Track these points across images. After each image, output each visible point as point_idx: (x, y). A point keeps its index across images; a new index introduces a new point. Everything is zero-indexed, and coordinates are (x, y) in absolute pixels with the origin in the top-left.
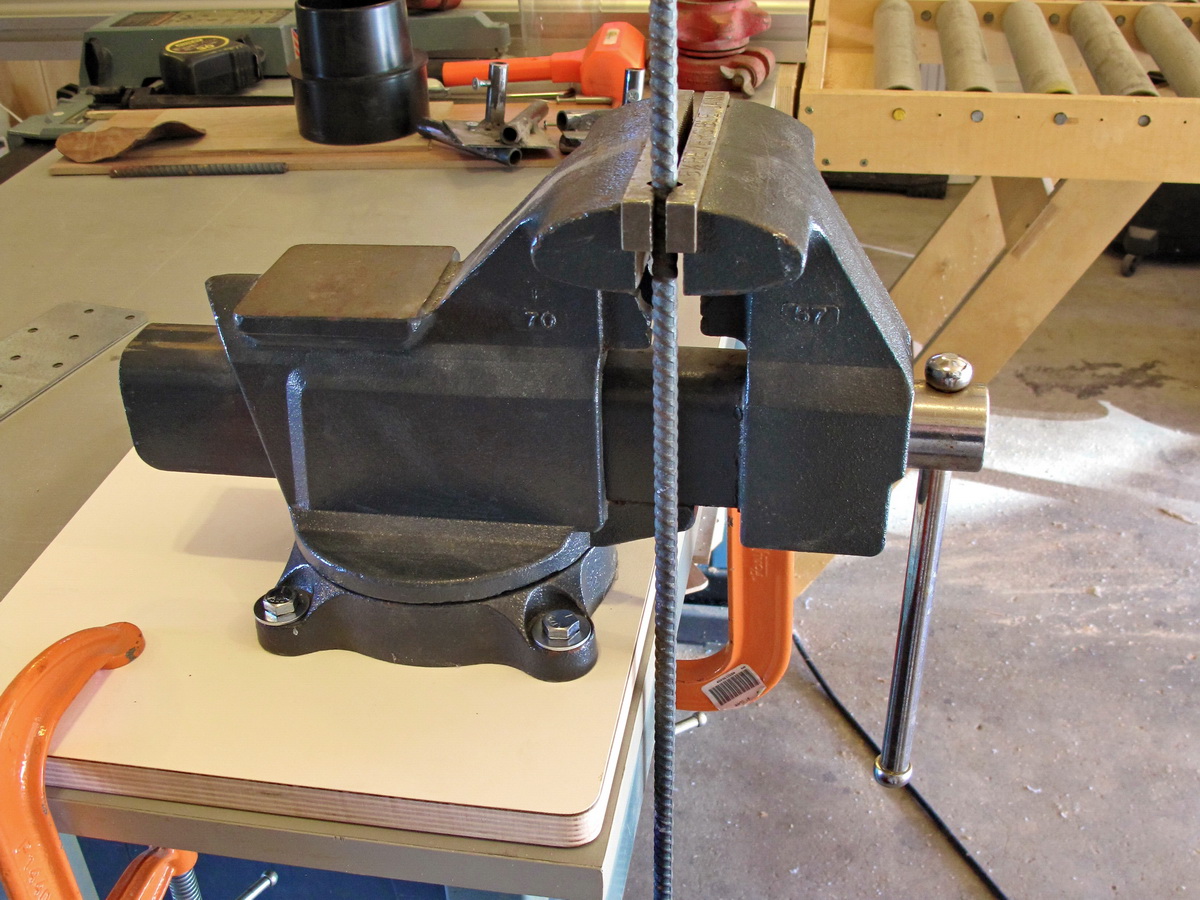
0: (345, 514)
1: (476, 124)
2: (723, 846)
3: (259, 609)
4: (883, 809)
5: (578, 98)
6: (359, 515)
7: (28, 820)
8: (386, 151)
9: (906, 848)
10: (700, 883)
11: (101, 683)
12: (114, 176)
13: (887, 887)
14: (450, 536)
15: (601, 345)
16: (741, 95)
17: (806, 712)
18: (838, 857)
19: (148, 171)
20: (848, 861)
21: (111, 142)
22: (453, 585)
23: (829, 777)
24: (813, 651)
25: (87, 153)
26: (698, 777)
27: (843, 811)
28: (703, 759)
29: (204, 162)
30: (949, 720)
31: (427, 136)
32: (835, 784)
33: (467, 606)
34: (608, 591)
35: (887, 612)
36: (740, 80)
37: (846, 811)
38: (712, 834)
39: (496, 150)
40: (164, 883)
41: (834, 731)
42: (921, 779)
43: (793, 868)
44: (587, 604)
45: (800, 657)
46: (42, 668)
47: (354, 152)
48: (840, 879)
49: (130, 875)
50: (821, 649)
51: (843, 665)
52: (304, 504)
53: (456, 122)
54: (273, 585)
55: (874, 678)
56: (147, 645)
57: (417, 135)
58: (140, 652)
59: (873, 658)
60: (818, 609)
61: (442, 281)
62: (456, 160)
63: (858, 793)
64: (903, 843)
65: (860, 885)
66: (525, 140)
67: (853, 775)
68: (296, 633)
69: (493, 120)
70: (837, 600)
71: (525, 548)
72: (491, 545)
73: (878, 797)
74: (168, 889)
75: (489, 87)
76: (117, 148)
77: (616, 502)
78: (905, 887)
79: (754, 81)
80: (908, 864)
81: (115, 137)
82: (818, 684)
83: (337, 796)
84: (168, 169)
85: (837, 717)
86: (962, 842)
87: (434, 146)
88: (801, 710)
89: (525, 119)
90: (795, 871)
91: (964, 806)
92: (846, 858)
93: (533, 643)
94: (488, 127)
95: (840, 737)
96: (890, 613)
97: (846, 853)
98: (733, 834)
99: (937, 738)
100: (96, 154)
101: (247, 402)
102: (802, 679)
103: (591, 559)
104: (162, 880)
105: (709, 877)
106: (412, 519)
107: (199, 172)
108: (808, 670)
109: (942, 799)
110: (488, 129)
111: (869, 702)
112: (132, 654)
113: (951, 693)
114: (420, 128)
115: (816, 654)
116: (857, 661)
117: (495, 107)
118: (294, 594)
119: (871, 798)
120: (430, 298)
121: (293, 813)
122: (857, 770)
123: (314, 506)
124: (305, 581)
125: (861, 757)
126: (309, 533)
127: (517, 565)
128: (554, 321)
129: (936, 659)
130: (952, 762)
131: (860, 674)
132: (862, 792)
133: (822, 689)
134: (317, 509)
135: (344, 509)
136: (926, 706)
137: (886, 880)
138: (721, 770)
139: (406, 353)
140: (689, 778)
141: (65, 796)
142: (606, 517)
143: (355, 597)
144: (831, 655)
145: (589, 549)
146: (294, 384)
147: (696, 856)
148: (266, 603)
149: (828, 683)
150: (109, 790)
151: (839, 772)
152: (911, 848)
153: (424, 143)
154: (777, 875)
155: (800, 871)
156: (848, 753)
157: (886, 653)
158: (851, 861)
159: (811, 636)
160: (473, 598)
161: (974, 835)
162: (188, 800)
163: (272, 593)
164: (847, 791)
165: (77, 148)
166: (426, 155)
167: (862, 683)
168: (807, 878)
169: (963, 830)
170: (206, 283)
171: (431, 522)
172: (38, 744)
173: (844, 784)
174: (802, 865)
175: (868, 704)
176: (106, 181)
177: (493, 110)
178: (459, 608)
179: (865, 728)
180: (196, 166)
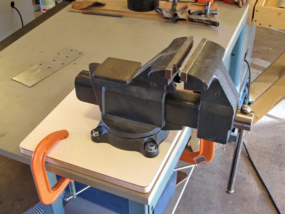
0: (112, 115)
1: (169, 11)
2: (213, 192)
3: (92, 133)
4: (257, 190)
5: (197, 4)
6: (114, 116)
7: (41, 168)
8: (146, 14)
9: (260, 201)
10: (205, 201)
11: (59, 142)
12: (83, 13)
13: (253, 211)
14: (131, 124)
15: (165, 91)
16: (238, 6)
17: (242, 161)
18: (242, 200)
19: (91, 13)
20: (244, 202)
21: (84, 5)
22: (130, 135)
23: (244, 179)
24: (248, 145)
25: (78, 7)
26: (210, 174)
27: (246, 189)
28: (213, 169)
29: (104, 12)
30: (280, 170)
31: (157, 11)
32: (246, 181)
33: (132, 140)
34: (165, 139)
35: (270, 138)
36: (239, 2)
37: (247, 189)
38: (211, 189)
39: (172, 18)
40: (67, 183)
41: (248, 168)
42: (269, 184)
43: (230, 201)
44: (158, 143)
45: (244, 147)
46: (47, 139)
47: (140, 14)
48: (241, 206)
49: (60, 180)
50: (250, 145)
51: (255, 151)
52: (104, 112)
53: (164, 9)
54: (95, 128)
55: (262, 155)
56: (69, 136)
57: (155, 11)
58: (67, 137)
59: (263, 150)
60: (252, 134)
61: (136, 72)
62: (163, 19)
63: (251, 185)
64: (260, 200)
65: (246, 209)
66: (179, 16)
67: (251, 180)
68: (98, 138)
69: (173, 10)
70: (257, 133)
71: (146, 129)
72: (140, 127)
73: (256, 187)
74: (68, 184)
75: (173, 2)
76: (85, 6)
77: (167, 122)
78: (258, 212)
79: (242, 3)
80: (260, 206)
81: (85, 3)
82: (247, 154)
83: (99, 174)
84: (95, 13)
85: (250, 164)
86: (275, 203)
87: (158, 14)
88: (241, 161)
89: (180, 11)
90: (230, 202)
91: (279, 193)
92: (244, 201)
93: (145, 149)
94: (171, 11)
95: (250, 169)
96: (271, 138)
97: (244, 200)
98: (216, 190)
99: (276, 174)
100: (80, 7)
101: (94, 91)
102: (243, 152)
103: (161, 133)
104: (67, 182)
105: (208, 199)
106: (125, 119)
107: (102, 15)
108: (245, 150)
109: (273, 190)
110: (171, 12)
111: (260, 161)
112: (66, 137)
113: (282, 163)
114: (156, 9)
115: (248, 146)
116: (259, 150)
117: (174, 7)
118: (99, 130)
119: (254, 187)
120: (132, 76)
121: (91, 176)
122: (252, 179)
123: (105, 113)
124: (102, 128)
125: (254, 176)
126: (104, 119)
127: (144, 133)
128: (156, 85)
129: (280, 153)
130: (278, 181)
131: (259, 154)
132: (252, 185)
133: (248, 156)
134: (106, 113)
135: (111, 115)
136: (275, 165)
137: (253, 209)
138: (217, 173)
139: (126, 86)
140: (208, 173)
141: (48, 164)
142: (164, 125)
143: (111, 134)
144: (252, 147)
145: (161, 131)
146: (103, 89)
147: (206, 193)
148: (93, 131)
149: (250, 155)
150: (57, 165)
151: (247, 179)
152: (262, 202)
153: (156, 13)
154: (225, 202)
155: (231, 202)
156: (251, 174)
157: (267, 149)
158: (245, 202)
159: (248, 141)
160: (134, 138)
161: (280, 201)
162: (71, 169)
163: (95, 129)
164: (248, 184)
165: (76, 5)
166: (156, 16)
167: (259, 156)
168: (233, 204)
169: (277, 200)
170: (89, 65)
171: (128, 120)
172: (45, 153)
173: (248, 182)
174: (232, 201)
175: (259, 162)
176: (81, 14)
177: (173, 7)
178: (131, 140)
179: (257, 168)
180: (102, 13)
